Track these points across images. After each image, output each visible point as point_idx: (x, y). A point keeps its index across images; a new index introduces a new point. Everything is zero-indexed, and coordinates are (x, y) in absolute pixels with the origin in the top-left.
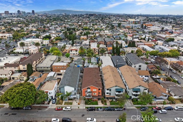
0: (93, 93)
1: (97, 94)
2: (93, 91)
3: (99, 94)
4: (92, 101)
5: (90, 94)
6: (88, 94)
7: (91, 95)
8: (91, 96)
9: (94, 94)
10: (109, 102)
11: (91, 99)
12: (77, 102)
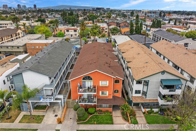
0: (100, 92)
1: (109, 95)
2: (98, 87)
3: (116, 94)
4: (96, 111)
5: (92, 93)
6: (85, 95)
7: (95, 96)
8: (95, 100)
9: (103, 93)
10: (143, 115)
11: (95, 106)
12: (56, 116)
